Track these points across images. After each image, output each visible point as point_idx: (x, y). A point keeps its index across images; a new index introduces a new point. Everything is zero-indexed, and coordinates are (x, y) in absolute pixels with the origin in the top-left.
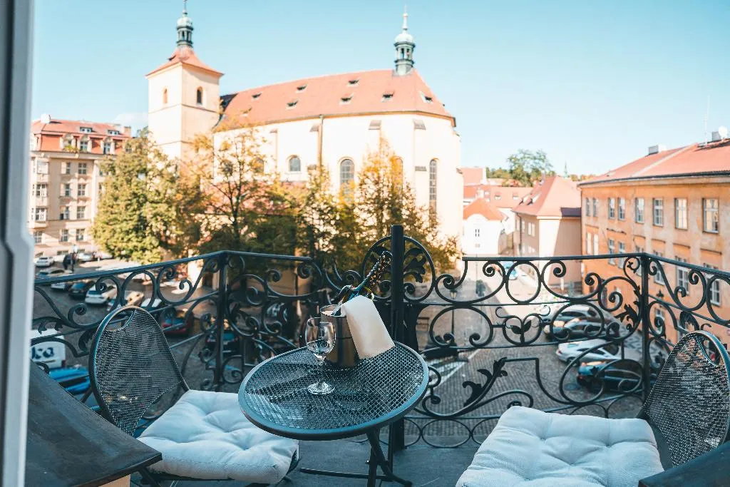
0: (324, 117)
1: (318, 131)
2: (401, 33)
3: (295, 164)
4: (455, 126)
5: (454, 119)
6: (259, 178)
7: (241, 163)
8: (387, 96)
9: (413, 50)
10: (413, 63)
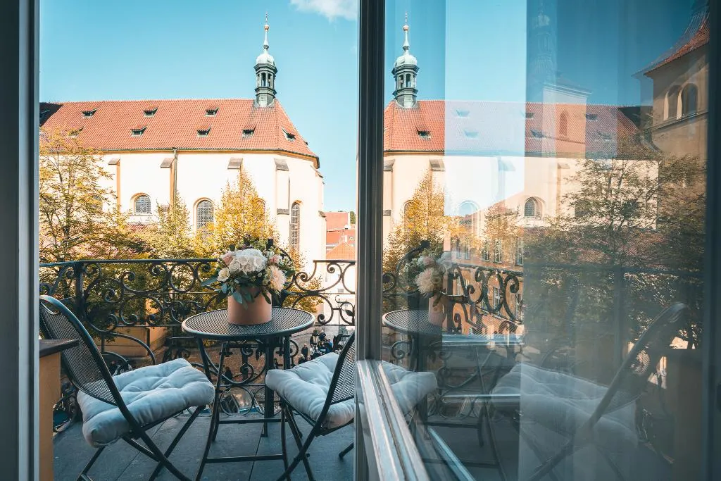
0: (178, 152)
1: (171, 167)
2: (263, 52)
3: (142, 202)
4: (318, 167)
5: (317, 159)
6: (96, 219)
7: (69, 198)
8: (247, 132)
9: (274, 76)
10: (275, 93)
